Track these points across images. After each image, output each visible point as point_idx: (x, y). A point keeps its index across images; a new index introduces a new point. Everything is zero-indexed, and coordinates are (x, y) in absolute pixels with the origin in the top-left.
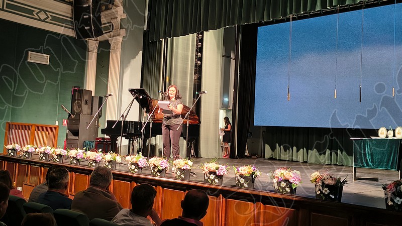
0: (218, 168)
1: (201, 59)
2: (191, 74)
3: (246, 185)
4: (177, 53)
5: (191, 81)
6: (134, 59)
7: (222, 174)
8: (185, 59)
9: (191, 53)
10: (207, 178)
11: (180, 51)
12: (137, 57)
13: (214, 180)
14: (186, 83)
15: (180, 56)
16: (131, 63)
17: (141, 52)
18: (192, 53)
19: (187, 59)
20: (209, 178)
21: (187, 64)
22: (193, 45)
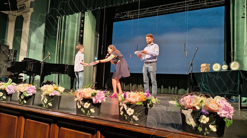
0: (95, 94)
2: (76, 41)
3: (136, 118)
6: (40, 28)
7: (100, 102)
10: (80, 107)
11: (70, 27)
13: (89, 109)
16: (37, 29)
17: (44, 24)
18: (78, 30)
19: (74, 32)
20: (82, 107)
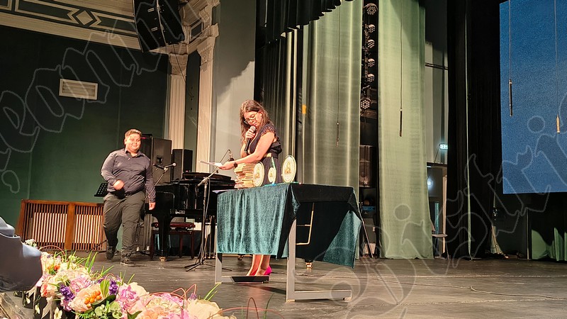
1: (375, 70)
2: (354, 98)
4: (322, 61)
5: (354, 111)
6: (239, 78)
8: (340, 70)
9: (352, 60)
11: (329, 56)
12: (243, 73)
14: (344, 116)
15: (329, 65)
16: (232, 84)
17: (252, 65)
18: (355, 59)
19: (345, 71)
21: (345, 80)
22: (355, 45)
